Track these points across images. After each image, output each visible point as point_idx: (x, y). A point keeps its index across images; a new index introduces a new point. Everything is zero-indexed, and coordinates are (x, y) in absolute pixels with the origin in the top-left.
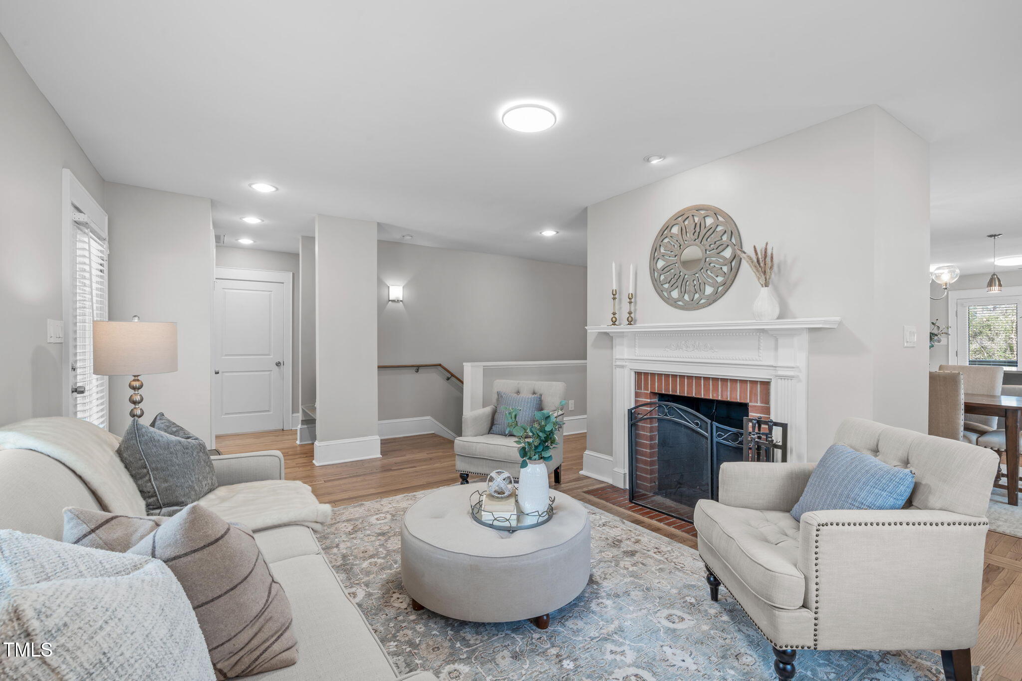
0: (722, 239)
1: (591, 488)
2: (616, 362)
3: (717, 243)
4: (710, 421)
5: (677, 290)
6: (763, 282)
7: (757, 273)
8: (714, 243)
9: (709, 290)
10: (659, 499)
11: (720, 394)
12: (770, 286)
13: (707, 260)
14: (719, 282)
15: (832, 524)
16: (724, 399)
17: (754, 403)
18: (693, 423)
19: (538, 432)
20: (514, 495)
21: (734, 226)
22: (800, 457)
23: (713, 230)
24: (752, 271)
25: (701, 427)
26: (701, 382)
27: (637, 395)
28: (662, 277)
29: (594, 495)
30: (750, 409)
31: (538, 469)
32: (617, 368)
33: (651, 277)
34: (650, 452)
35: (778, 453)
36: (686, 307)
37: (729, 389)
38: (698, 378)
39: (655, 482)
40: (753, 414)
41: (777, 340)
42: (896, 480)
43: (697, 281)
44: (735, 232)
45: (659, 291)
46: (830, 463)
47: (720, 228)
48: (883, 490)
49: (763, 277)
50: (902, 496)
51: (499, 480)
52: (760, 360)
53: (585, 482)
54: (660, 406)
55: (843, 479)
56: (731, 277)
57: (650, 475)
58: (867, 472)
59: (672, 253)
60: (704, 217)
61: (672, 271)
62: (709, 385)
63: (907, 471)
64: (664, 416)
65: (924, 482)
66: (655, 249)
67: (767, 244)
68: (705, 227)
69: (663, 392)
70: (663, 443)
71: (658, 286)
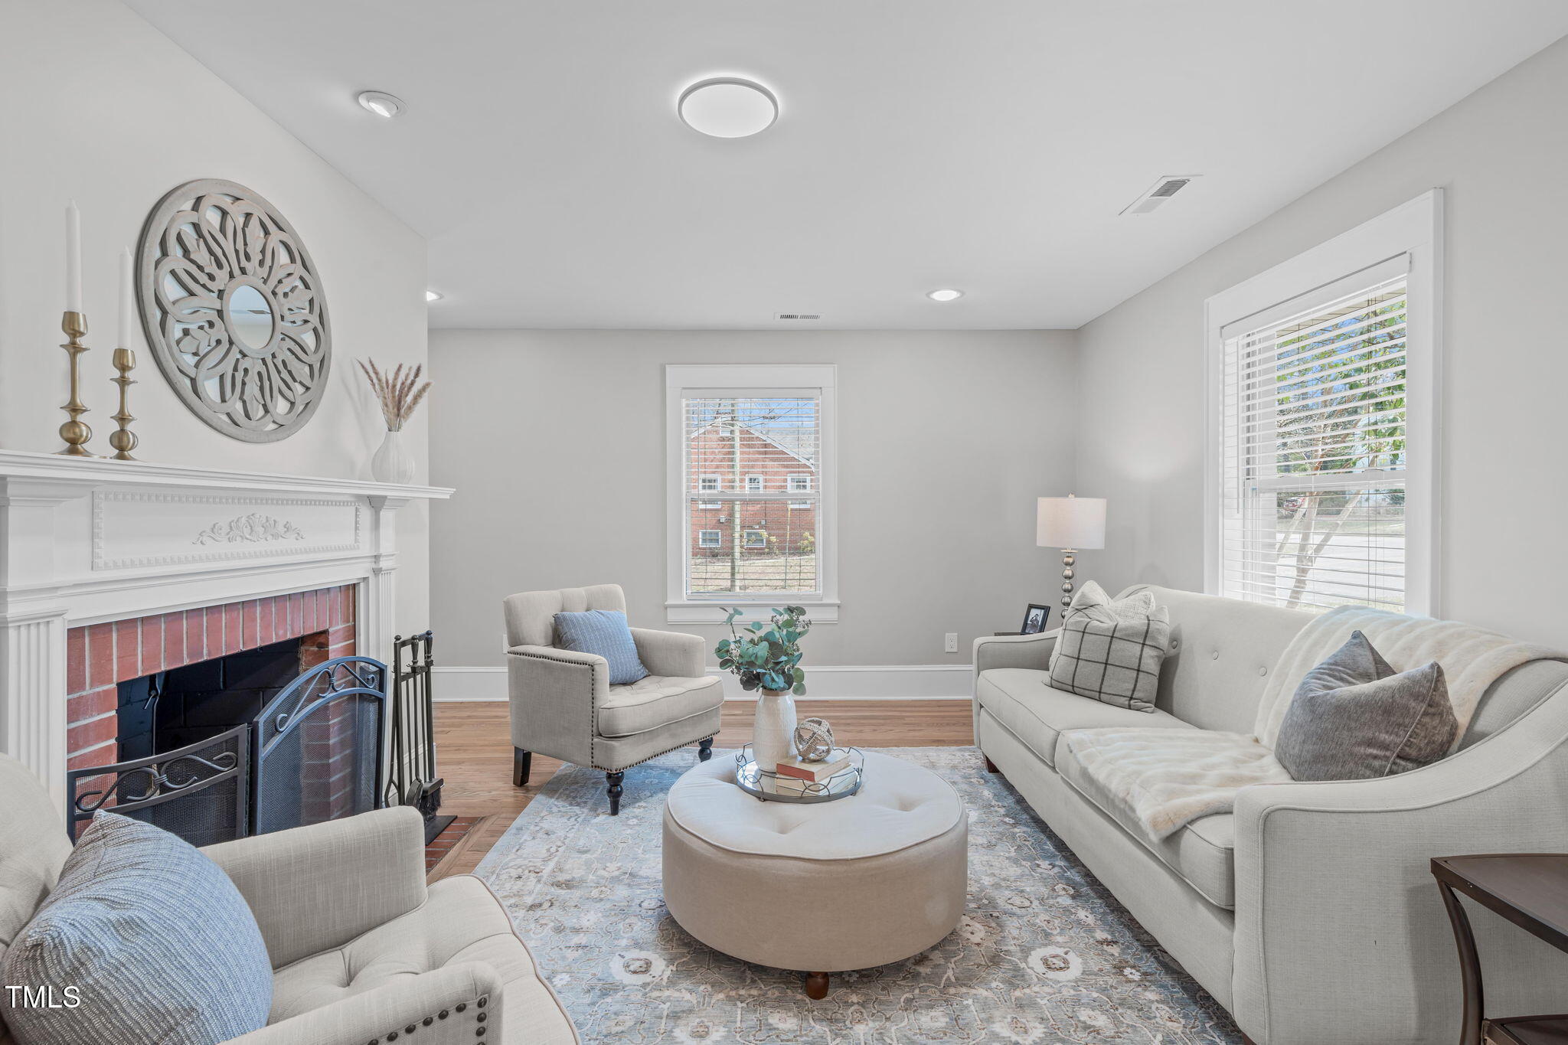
6: (392, 423)
9: (282, 406)
16: (296, 635)
17: (335, 626)
27: (70, 711)
28: (179, 331)
37: (302, 614)
41: (377, 514)
56: (319, 391)
62: (271, 613)
69: (164, 668)
71: (172, 355)
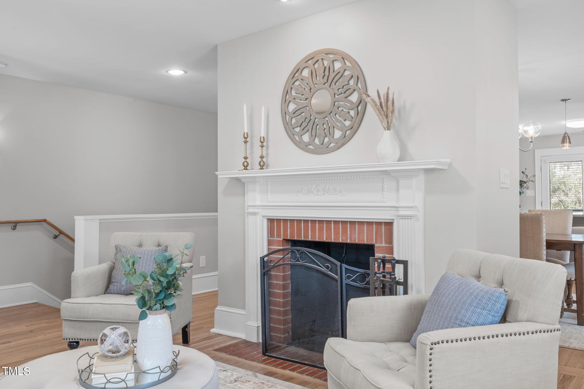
0: (349, 84)
1: (222, 345)
2: (248, 209)
3: (345, 87)
4: (340, 263)
5: (308, 133)
6: (386, 126)
7: (380, 116)
8: (342, 87)
9: (338, 134)
10: (293, 349)
11: (349, 237)
12: (392, 129)
13: (336, 103)
14: (347, 126)
15: (442, 342)
16: (353, 242)
17: (379, 244)
18: (324, 266)
19: (159, 277)
20: (131, 353)
21: (360, 71)
22: (418, 292)
23: (340, 74)
24: (376, 115)
25: (331, 271)
26: (331, 227)
27: (270, 243)
28: (294, 121)
29: (226, 352)
30: (376, 250)
31: (159, 320)
32: (249, 216)
33: (283, 120)
34: (283, 302)
35: (400, 288)
36: (317, 151)
37: (357, 232)
38: (329, 222)
39: (288, 333)
40: (378, 255)
41: (398, 182)
42: (494, 299)
43: (327, 124)
44: (361, 77)
45: (291, 136)
46: (442, 290)
47: (347, 73)
48: (484, 309)
49: (386, 121)
50: (497, 313)
51: (113, 336)
52: (384, 202)
53: (217, 340)
54: (292, 252)
55: (453, 303)
56: (358, 121)
57: (284, 325)
58: (471, 294)
59: (303, 96)
60: (333, 61)
61: (303, 114)
62: (339, 228)
63: (502, 290)
64: (296, 261)
65: (514, 299)
66: (286, 92)
67: (388, 88)
68: (334, 71)
69: (296, 238)
70: (296, 292)
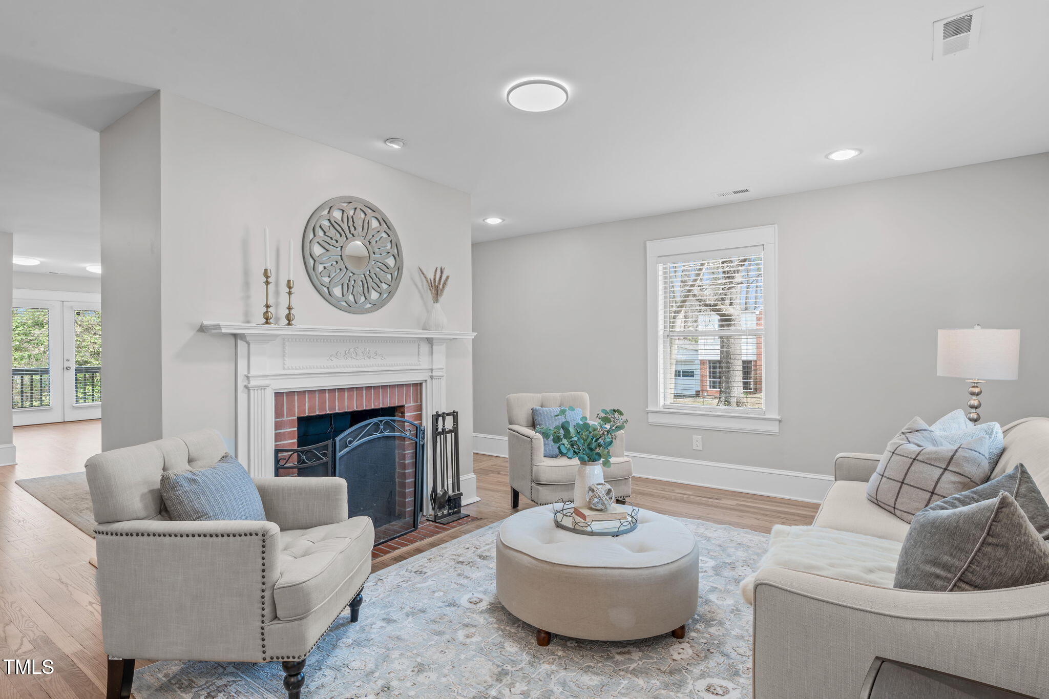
0: (387, 247)
3: (382, 248)
5: (341, 286)
6: (435, 299)
9: (375, 295)
13: (374, 263)
14: (384, 289)
17: (409, 404)
26: (363, 393)
27: (277, 426)
30: (406, 410)
32: (251, 392)
36: (353, 310)
37: (389, 396)
38: (359, 389)
43: (365, 282)
45: (318, 286)
49: (435, 295)
56: (395, 286)
59: (336, 242)
61: (335, 263)
68: (372, 228)
71: (317, 278)
